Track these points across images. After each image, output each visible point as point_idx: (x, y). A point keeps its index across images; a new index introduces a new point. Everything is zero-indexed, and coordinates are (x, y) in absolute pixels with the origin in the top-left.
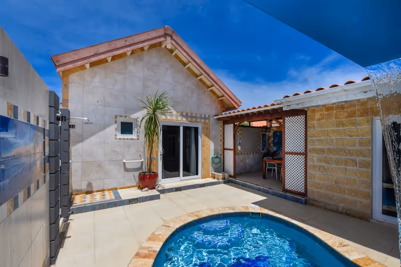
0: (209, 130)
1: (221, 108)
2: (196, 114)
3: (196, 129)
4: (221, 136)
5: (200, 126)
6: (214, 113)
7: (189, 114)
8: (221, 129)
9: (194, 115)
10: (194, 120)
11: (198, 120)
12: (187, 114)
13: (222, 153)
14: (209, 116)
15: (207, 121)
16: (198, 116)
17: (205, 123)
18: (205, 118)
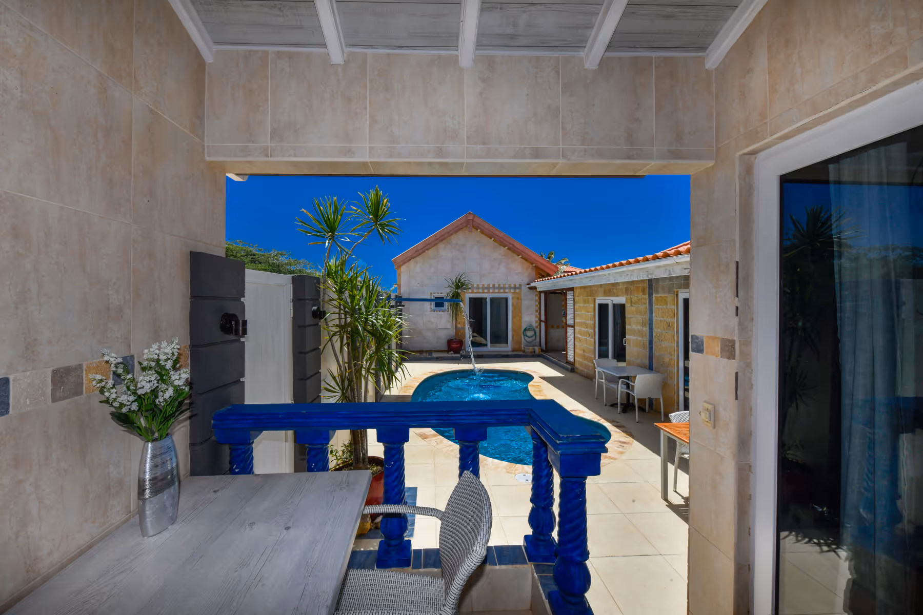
0: (521, 300)
1: (536, 274)
2: (504, 285)
3: (506, 299)
4: (537, 306)
5: (510, 297)
6: (526, 281)
7: (497, 286)
8: (537, 298)
9: (502, 286)
10: (502, 291)
11: (507, 291)
12: (494, 285)
13: (538, 324)
14: (520, 285)
15: (517, 291)
16: (507, 286)
17: (514, 293)
18: (515, 288)
